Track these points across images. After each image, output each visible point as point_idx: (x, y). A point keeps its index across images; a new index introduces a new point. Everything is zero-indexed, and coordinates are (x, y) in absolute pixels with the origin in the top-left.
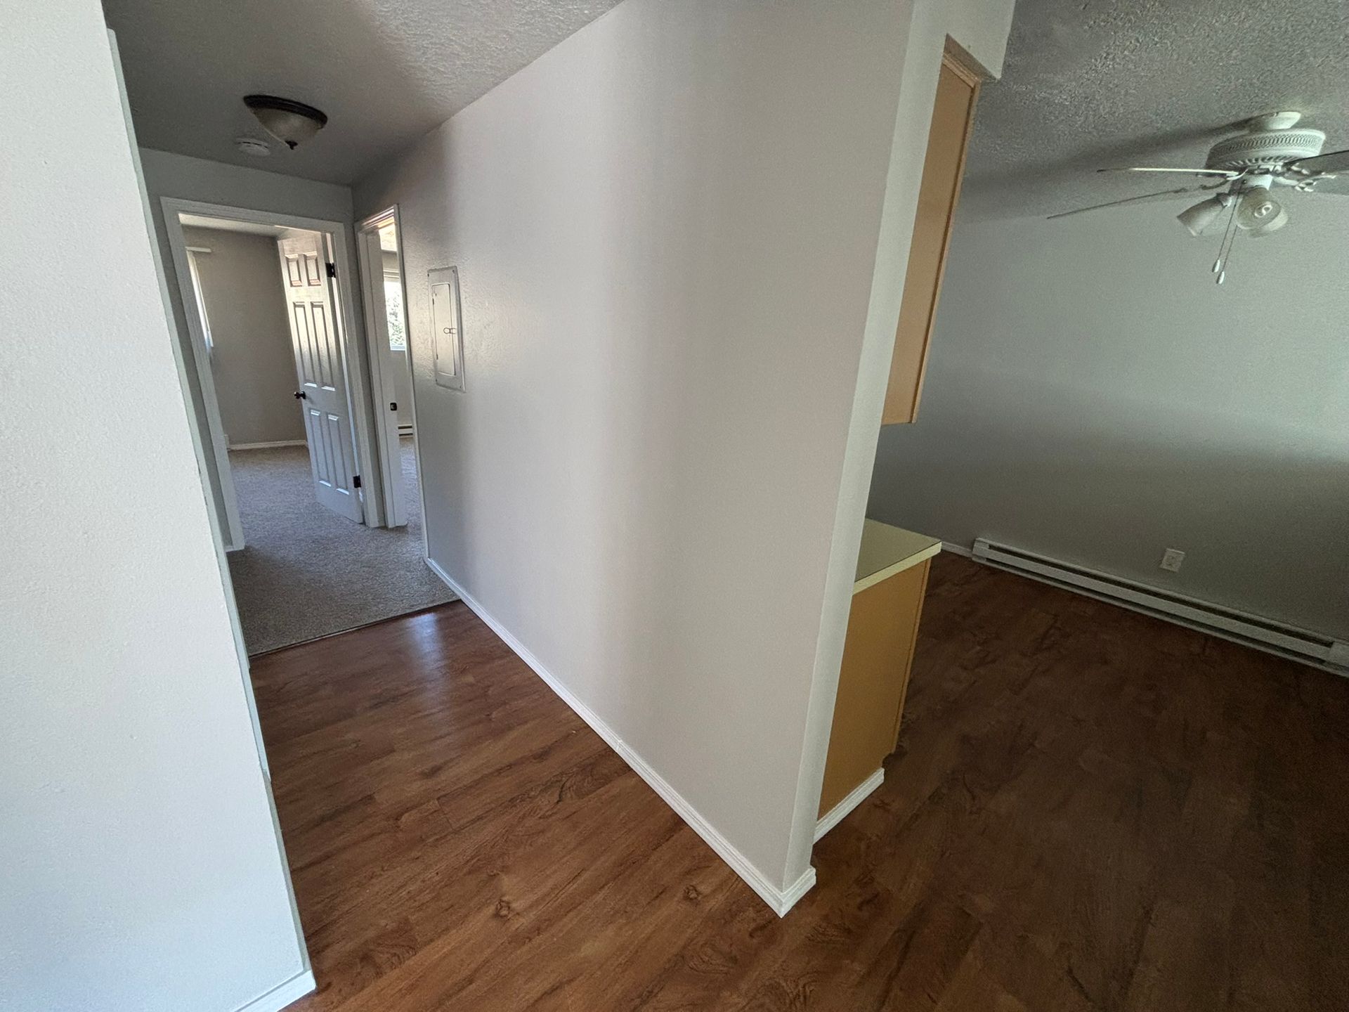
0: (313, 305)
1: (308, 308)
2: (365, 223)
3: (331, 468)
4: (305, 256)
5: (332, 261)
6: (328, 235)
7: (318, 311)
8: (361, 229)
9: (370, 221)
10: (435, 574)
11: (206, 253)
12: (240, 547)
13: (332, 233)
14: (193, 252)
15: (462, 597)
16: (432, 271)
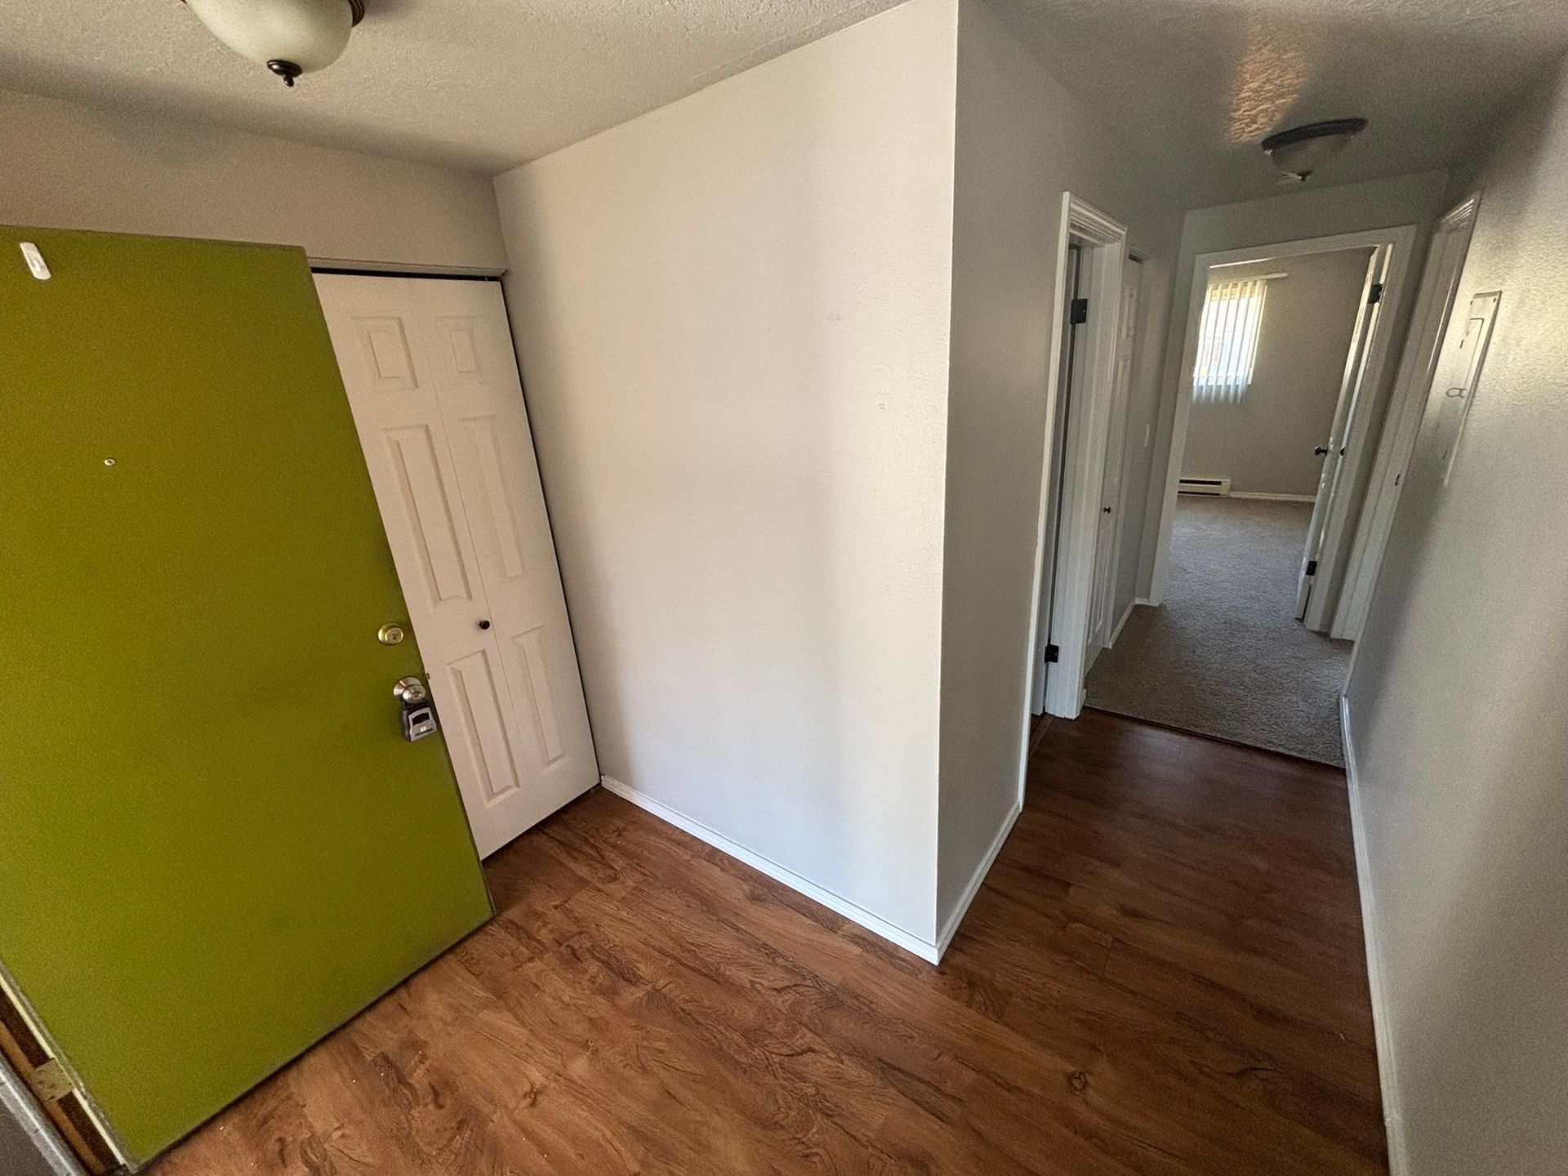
2: (1447, 219)
5: (1382, 281)
6: (1390, 247)
8: (1440, 224)
9: (1452, 215)
10: (1339, 719)
11: (1282, 279)
12: (1154, 601)
13: (1394, 243)
14: (1268, 280)
15: (1347, 768)
16: (1478, 295)
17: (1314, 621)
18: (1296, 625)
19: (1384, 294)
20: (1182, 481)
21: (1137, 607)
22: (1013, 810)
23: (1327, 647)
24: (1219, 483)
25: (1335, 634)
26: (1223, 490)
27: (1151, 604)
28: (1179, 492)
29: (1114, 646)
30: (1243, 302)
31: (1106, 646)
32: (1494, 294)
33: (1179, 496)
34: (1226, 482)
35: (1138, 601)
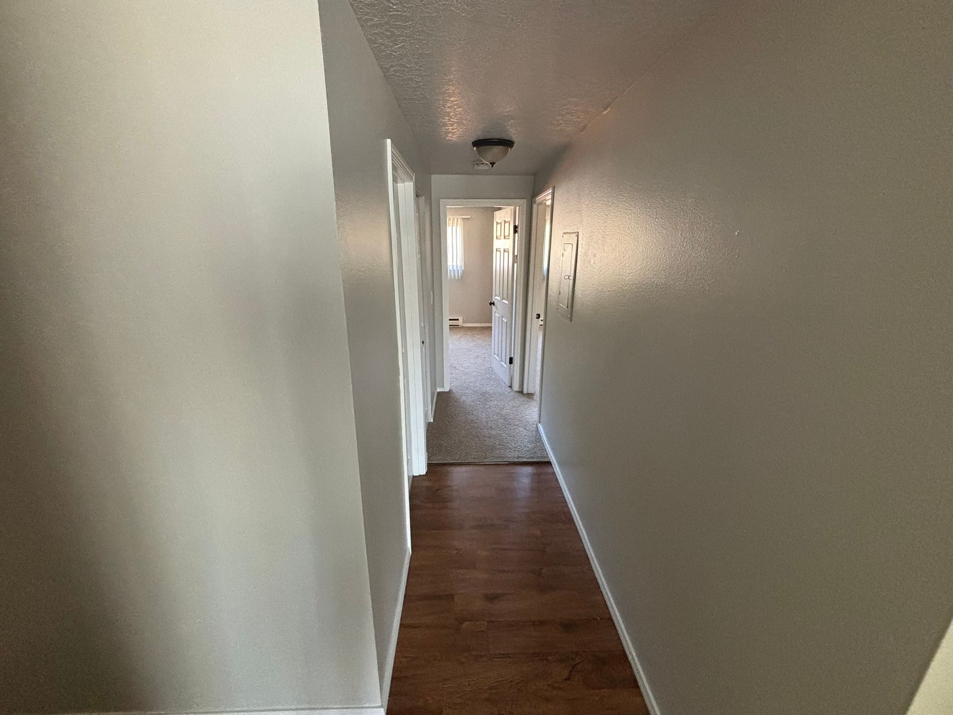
0: (504, 251)
1: (502, 251)
2: (537, 199)
3: (500, 349)
4: (505, 221)
5: (517, 224)
6: (517, 208)
7: (506, 254)
8: (535, 202)
9: (540, 197)
10: (540, 436)
11: (468, 218)
12: (447, 389)
13: (519, 206)
14: (463, 218)
15: (551, 461)
16: (565, 233)
17: (516, 387)
18: (509, 389)
19: (519, 230)
20: (450, 320)
21: (439, 393)
22: (407, 555)
23: (523, 398)
24: (458, 320)
25: (525, 392)
26: (460, 323)
27: (446, 391)
28: (450, 325)
29: (434, 420)
30: (454, 228)
31: (430, 421)
32: (575, 233)
33: (450, 328)
34: (461, 319)
35: (439, 390)
